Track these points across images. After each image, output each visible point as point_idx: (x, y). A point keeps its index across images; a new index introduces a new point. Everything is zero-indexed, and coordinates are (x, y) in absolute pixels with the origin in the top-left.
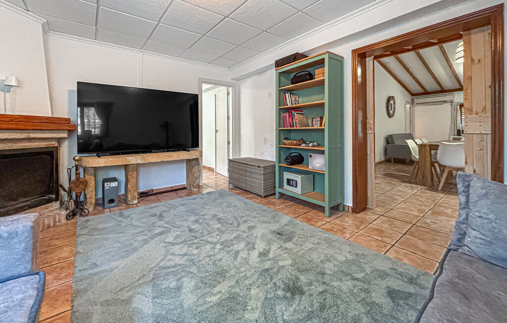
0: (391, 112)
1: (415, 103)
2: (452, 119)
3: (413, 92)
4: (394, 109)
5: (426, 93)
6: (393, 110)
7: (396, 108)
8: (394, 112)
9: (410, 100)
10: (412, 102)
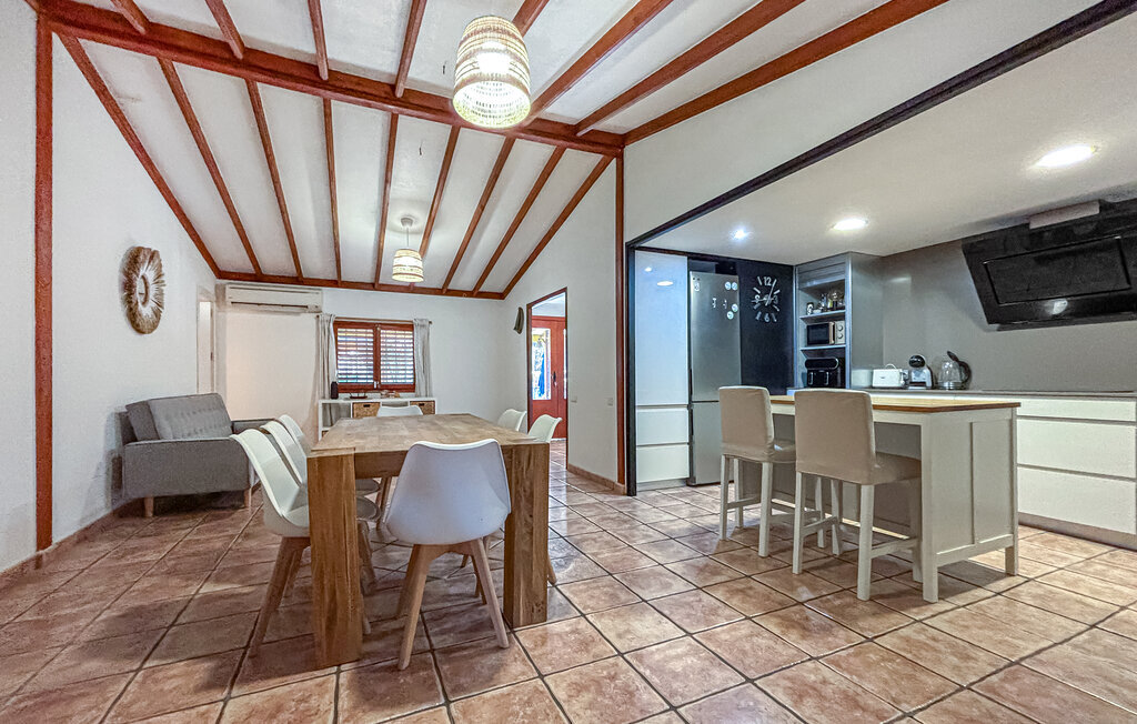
0: (146, 311)
1: (228, 300)
2: (318, 355)
3: (222, 268)
4: (160, 305)
5: (258, 276)
6: (151, 304)
7: (166, 300)
8: (157, 314)
9: (211, 289)
10: (220, 296)
